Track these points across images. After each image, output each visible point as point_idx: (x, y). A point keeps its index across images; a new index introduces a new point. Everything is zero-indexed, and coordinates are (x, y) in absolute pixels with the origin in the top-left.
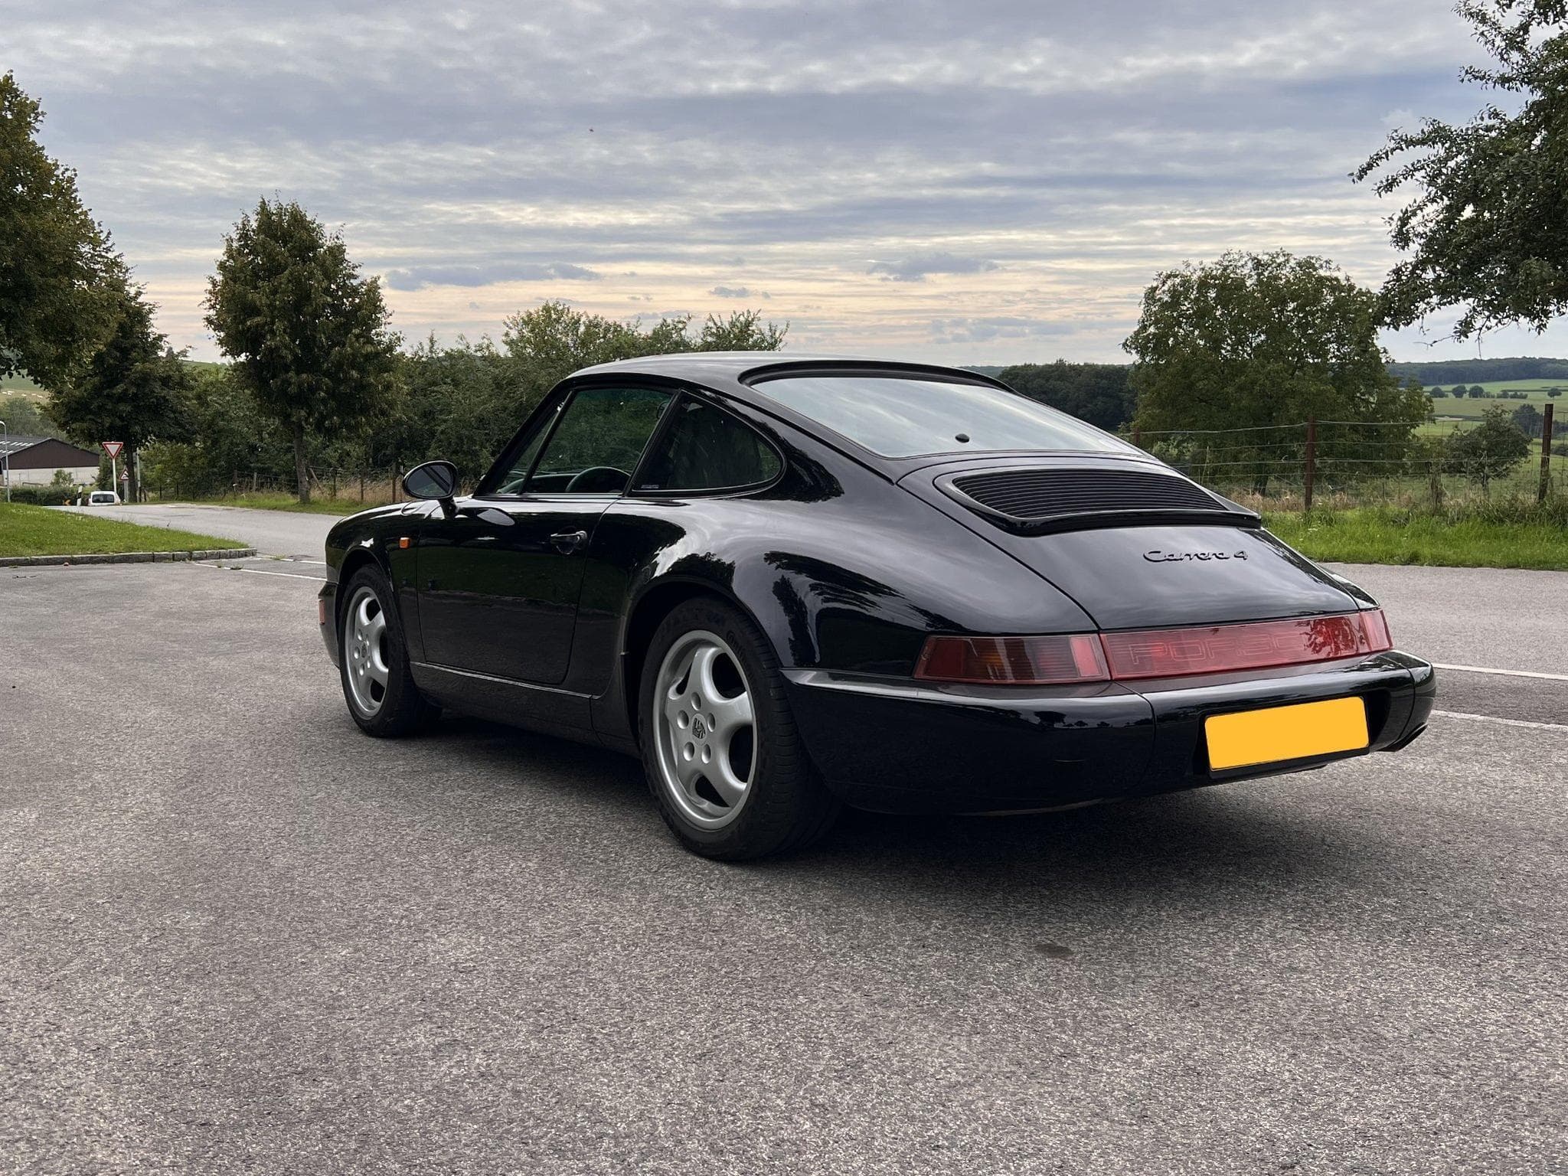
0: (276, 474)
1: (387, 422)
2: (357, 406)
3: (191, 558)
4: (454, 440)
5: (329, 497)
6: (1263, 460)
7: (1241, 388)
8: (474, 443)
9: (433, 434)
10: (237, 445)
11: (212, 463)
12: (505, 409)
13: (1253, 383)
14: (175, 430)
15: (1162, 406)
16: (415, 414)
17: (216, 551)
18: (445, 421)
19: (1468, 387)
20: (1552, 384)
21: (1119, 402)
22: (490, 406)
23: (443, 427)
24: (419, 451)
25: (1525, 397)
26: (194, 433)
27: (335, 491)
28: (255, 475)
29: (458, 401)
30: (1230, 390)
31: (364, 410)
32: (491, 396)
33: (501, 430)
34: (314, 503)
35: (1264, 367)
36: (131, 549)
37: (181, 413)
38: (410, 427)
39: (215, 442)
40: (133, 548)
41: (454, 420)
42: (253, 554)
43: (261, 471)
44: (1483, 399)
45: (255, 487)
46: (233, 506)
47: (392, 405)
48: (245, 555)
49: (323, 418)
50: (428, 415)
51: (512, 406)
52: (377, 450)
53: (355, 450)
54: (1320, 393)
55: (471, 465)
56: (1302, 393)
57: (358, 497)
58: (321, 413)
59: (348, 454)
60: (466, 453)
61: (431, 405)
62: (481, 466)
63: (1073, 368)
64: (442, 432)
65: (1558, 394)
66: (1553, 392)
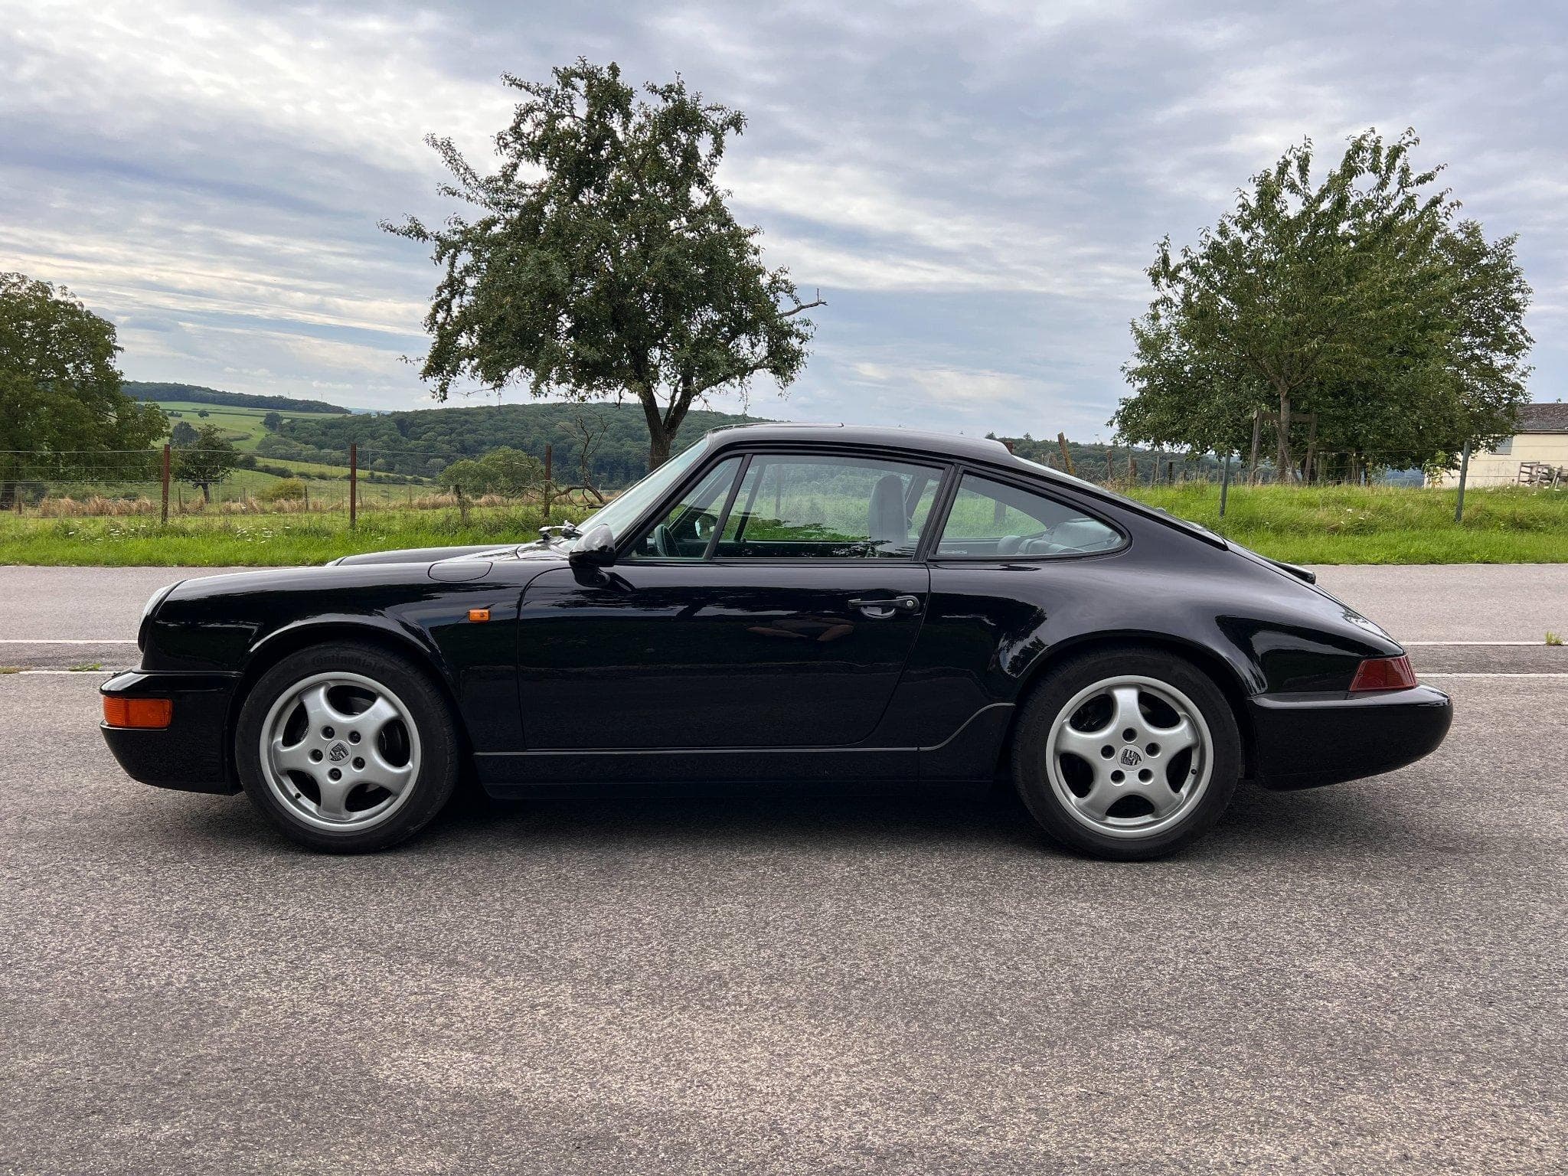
20: (201, 407)
25: (180, 416)
54: (69, 406)
65: (207, 415)
66: (203, 414)
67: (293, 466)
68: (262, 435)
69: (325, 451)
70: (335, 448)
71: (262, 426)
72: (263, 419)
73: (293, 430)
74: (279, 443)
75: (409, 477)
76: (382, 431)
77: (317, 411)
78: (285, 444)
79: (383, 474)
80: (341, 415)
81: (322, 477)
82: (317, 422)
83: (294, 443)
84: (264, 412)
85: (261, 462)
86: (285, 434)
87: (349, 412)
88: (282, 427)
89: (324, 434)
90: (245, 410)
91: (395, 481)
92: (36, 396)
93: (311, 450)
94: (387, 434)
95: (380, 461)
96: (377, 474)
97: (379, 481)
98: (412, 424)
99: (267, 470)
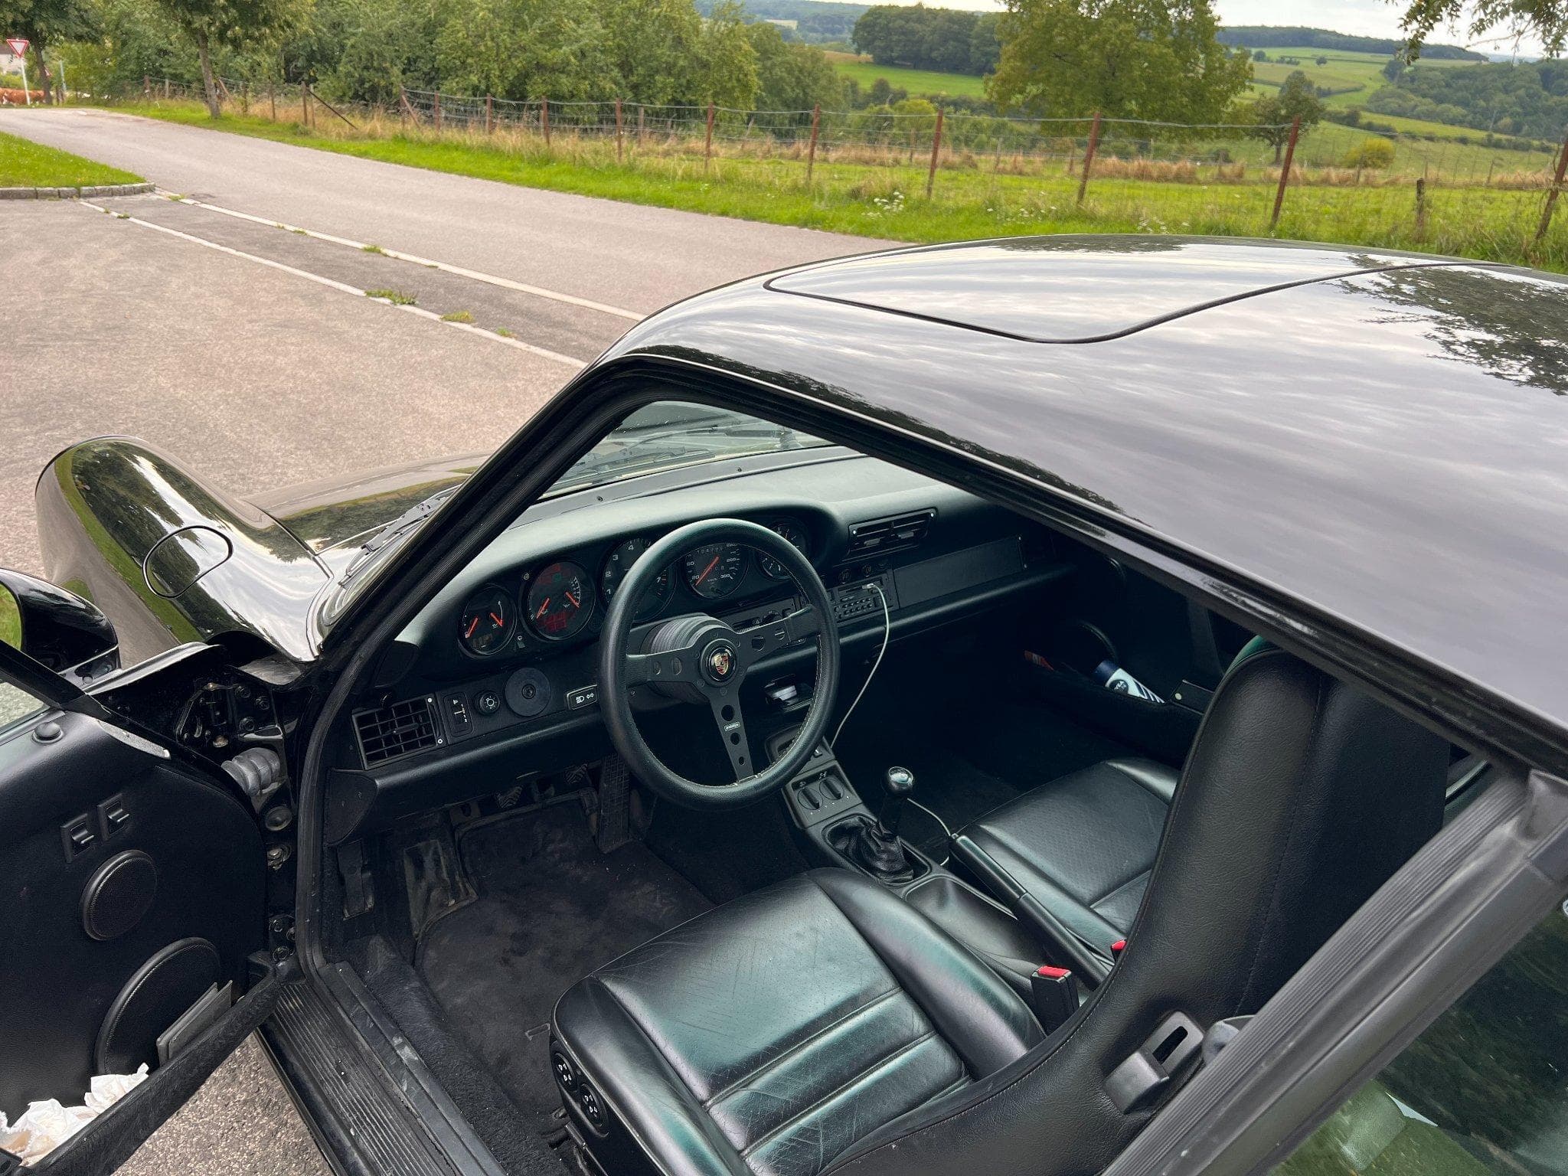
0: (189, 82)
1: (294, 35)
2: (261, 16)
3: (79, 195)
4: (364, 56)
5: (241, 112)
6: (1105, 117)
7: (1093, 46)
8: (385, 60)
9: (342, 48)
10: (147, 49)
11: (121, 65)
12: (413, 24)
13: (1105, 41)
14: (83, 30)
15: (1023, 59)
16: (323, 25)
17: (108, 187)
18: (354, 34)
19: (1254, 51)
20: (1321, 52)
21: (966, 47)
22: (398, 21)
23: (352, 41)
24: (330, 65)
25: (1297, 64)
26: (103, 33)
27: (246, 106)
28: (167, 82)
29: (366, 14)
30: (1084, 47)
31: (267, 21)
32: (398, 10)
33: (410, 46)
34: (228, 118)
35: (1116, 26)
36: (11, 183)
37: (86, 11)
38: (320, 39)
39: (124, 43)
40: (13, 182)
41: (363, 33)
42: (151, 189)
43: (175, 77)
44: (1264, 64)
45: (167, 94)
46: (144, 116)
47: (296, 16)
48: (142, 191)
49: (226, 27)
50: (335, 26)
51: (420, 22)
52: (288, 61)
53: (267, 61)
54: (1162, 56)
55: (383, 83)
56: (1146, 55)
57: (270, 115)
58: (222, 22)
59: (259, 65)
60: (377, 70)
61: (340, 16)
62: (392, 84)
63: (929, 11)
64: (353, 46)
65: (1325, 63)
66: (1321, 61)
67: (1400, 124)
68: (1377, 86)
69: (1443, 105)
70: (1456, 103)
71: (1380, 76)
72: (1383, 67)
73: (1413, 80)
74: (1392, 95)
75: (1536, 143)
76: (1519, 83)
77: (1449, 57)
78: (1400, 96)
79: (1503, 137)
80: (1473, 63)
81: (1430, 138)
82: (1443, 71)
83: (1411, 96)
84: (1387, 58)
85: (1366, 117)
86: (1403, 85)
87: (1486, 59)
88: (1402, 76)
89: (1448, 85)
90: (1367, 56)
91: (1516, 147)
92: (1134, 46)
93: (1427, 104)
94: (1524, 87)
95: (1507, 121)
96: (1496, 136)
97: (1498, 145)
98: (1560, 75)
99: (1370, 127)
